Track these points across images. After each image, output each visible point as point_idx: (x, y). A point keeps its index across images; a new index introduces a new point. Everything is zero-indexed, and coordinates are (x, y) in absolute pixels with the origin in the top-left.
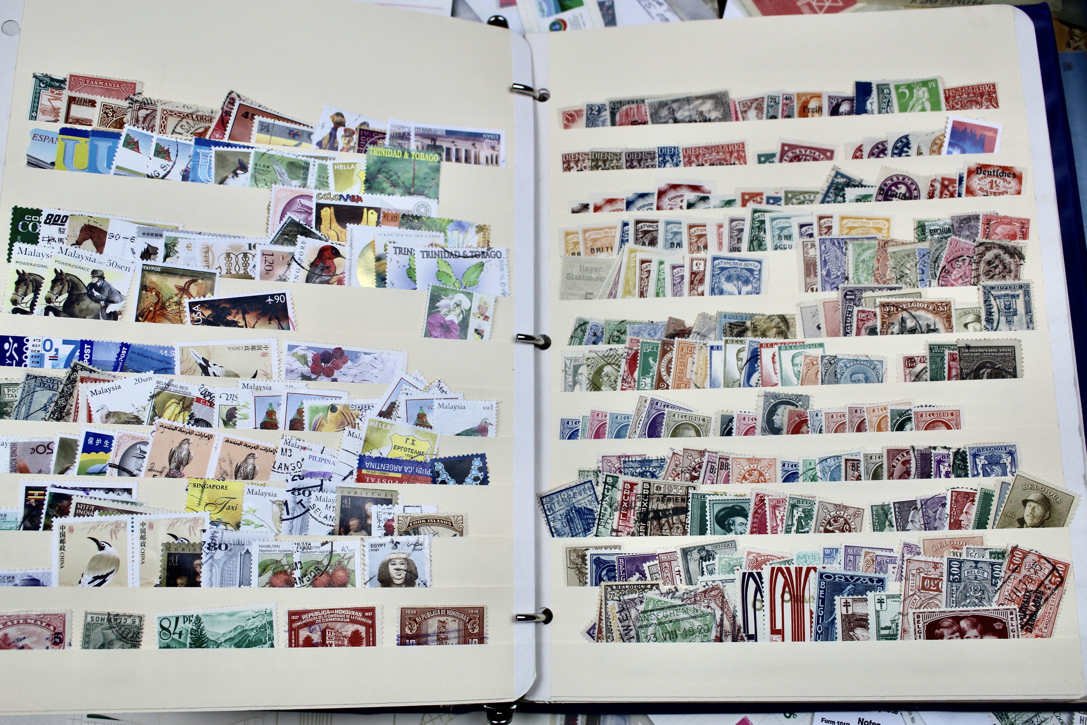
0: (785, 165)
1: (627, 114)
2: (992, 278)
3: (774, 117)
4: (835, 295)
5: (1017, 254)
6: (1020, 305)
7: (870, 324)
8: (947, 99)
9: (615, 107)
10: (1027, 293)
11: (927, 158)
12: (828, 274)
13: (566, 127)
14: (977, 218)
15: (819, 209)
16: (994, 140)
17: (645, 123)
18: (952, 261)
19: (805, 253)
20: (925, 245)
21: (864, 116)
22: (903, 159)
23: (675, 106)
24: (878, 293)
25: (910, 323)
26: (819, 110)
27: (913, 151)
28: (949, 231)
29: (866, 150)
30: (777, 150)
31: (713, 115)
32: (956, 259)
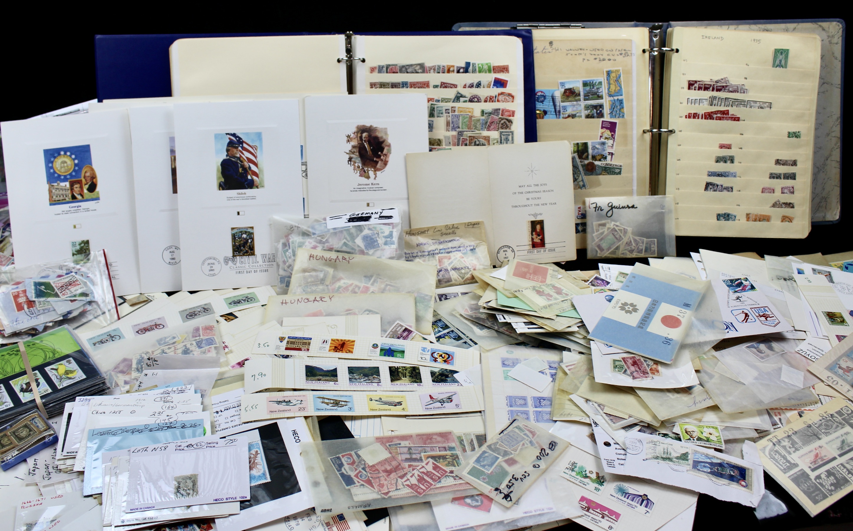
0: (442, 89)
1: (391, 69)
2: (503, 129)
3: (439, 73)
4: (454, 133)
5: (510, 121)
6: (510, 138)
7: (465, 142)
8: (494, 69)
9: (388, 66)
10: (513, 134)
11: (486, 89)
12: (454, 126)
13: (371, 73)
14: (499, 109)
15: (451, 104)
16: (506, 84)
17: (397, 73)
18: (492, 123)
19: (447, 119)
20: (483, 118)
21: (467, 74)
22: (479, 89)
23: (407, 67)
24: (468, 133)
25: (477, 143)
26: (453, 71)
27: (482, 86)
28: (491, 113)
29: (467, 85)
30: (440, 84)
31: (420, 71)
32: (492, 122)
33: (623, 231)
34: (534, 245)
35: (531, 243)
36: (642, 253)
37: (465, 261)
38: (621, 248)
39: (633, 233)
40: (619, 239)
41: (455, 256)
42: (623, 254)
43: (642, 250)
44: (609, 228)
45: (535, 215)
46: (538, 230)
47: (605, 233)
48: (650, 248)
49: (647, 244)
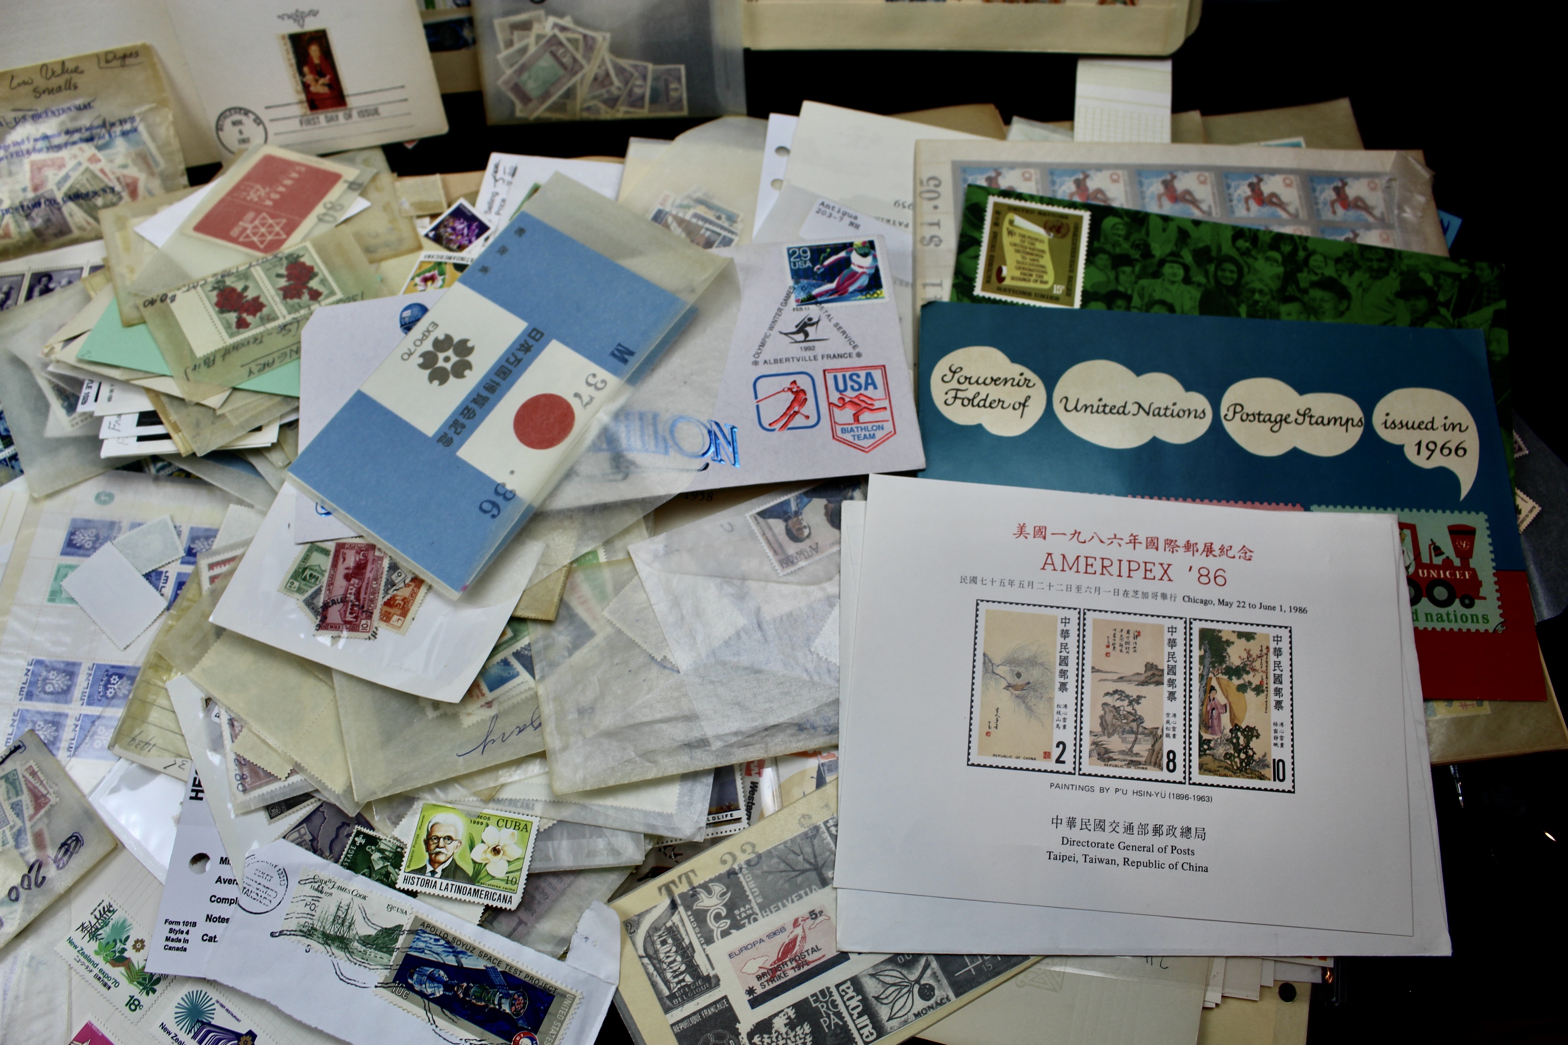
33: (581, 44)
34: (314, 103)
35: (303, 97)
36: (642, 107)
37: (102, 171)
38: (582, 93)
39: (616, 49)
40: (574, 68)
41: (75, 157)
42: (588, 109)
43: (642, 98)
44: (539, 37)
45: (298, 17)
46: (316, 61)
47: (532, 49)
48: (667, 90)
49: (656, 79)
